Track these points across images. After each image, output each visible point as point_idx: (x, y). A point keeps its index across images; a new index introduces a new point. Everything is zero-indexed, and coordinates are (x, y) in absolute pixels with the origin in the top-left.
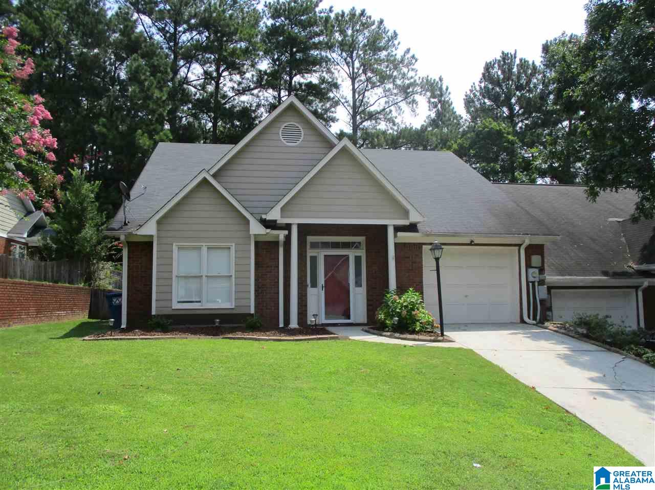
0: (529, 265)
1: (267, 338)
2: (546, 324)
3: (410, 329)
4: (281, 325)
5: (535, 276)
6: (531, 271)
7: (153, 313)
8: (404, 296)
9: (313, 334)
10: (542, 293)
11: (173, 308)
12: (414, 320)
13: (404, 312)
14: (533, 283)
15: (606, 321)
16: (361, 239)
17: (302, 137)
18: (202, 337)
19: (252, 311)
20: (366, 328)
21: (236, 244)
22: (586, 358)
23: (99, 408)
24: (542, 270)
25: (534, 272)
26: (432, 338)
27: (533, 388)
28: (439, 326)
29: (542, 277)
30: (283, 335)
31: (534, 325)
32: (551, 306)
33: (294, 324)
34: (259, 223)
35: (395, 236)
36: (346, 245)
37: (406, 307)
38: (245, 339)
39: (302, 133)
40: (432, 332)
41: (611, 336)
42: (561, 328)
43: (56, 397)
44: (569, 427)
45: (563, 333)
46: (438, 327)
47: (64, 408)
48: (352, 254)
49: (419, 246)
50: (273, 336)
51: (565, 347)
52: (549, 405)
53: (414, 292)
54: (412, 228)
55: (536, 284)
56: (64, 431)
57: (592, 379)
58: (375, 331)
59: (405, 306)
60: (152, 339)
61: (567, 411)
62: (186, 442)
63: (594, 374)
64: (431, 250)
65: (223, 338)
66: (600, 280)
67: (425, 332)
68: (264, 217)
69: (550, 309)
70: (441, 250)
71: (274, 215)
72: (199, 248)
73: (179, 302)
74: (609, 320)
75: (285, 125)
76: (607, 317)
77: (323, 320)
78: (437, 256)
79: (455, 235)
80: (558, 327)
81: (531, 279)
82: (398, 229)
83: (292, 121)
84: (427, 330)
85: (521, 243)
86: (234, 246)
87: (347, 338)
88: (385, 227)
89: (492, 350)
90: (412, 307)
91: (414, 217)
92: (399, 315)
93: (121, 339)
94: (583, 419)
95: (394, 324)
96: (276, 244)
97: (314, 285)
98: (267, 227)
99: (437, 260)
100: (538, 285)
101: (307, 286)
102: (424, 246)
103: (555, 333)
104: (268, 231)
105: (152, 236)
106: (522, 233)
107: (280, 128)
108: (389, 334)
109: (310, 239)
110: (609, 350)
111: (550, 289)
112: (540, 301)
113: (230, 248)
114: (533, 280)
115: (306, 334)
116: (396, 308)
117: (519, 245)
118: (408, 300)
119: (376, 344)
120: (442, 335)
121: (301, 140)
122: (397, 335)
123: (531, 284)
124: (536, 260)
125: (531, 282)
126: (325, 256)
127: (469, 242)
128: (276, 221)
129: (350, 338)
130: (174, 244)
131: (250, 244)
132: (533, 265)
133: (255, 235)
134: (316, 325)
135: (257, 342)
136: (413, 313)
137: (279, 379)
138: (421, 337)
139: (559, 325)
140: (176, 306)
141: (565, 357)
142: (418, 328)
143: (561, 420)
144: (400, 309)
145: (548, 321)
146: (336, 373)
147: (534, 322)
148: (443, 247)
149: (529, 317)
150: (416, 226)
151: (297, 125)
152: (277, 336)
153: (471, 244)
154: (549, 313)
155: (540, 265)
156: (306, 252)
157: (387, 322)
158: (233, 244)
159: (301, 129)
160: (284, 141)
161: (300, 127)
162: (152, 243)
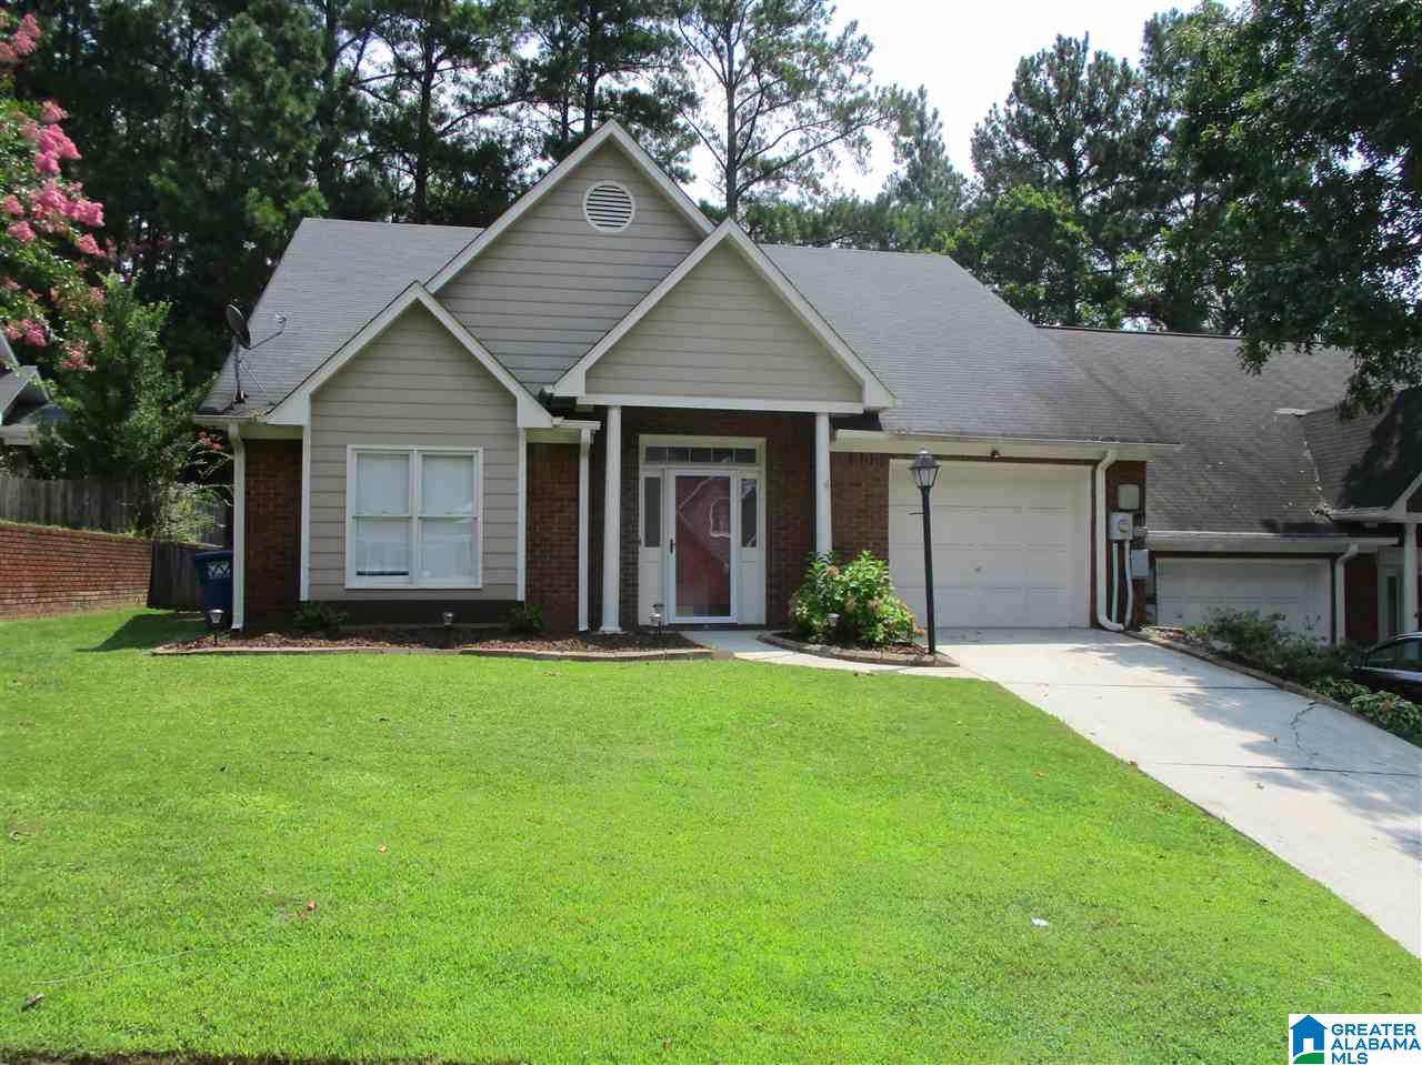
0: (1112, 506)
1: (558, 653)
2: (1145, 631)
3: (864, 637)
4: (583, 626)
5: (1124, 527)
6: (1117, 517)
7: (304, 596)
8: (850, 569)
9: (656, 647)
10: (1138, 564)
11: (347, 586)
12: (872, 618)
13: (851, 603)
14: (1121, 543)
15: (1275, 626)
16: (757, 443)
17: (632, 215)
18: (416, 649)
19: (521, 596)
20: (767, 634)
21: (485, 450)
22: (1232, 703)
23: (232, 801)
24: (1139, 517)
25: (1122, 521)
26: (911, 658)
27: (1133, 764)
28: (925, 632)
29: (1139, 531)
30: (590, 647)
31: (1119, 632)
32: (1155, 594)
33: (611, 624)
34: (537, 403)
35: (832, 438)
37: (855, 590)
38: (511, 655)
39: (633, 205)
40: (909, 645)
41: (1284, 657)
42: (1177, 640)
43: (130, 776)
44: (1213, 845)
45: (1182, 651)
46: (921, 635)
47: (154, 801)
48: (737, 475)
49: (882, 460)
50: (572, 650)
51: (1190, 680)
52: (1168, 800)
53: (873, 560)
54: (869, 420)
55: (1127, 545)
56: (166, 849)
57: (1253, 748)
58: (788, 642)
59: (853, 588)
60: (309, 653)
61: (1207, 814)
62: (433, 874)
63: (1254, 737)
64: (912, 469)
65: (463, 653)
66: (1259, 540)
67: (894, 644)
68: (548, 390)
69: (1152, 600)
70: (934, 470)
71: (572, 386)
72: (406, 457)
73: (359, 574)
74: (1280, 624)
75: (597, 185)
76: (1276, 617)
77: (672, 616)
78: (925, 483)
79: (960, 437)
80: (1170, 638)
81: (1116, 535)
82: (838, 422)
83: (610, 179)
84: (899, 640)
85: (1097, 458)
86: (481, 455)
87: (729, 656)
88: (809, 420)
89: (1039, 685)
90: (870, 591)
91: (874, 398)
92: (840, 608)
93: (239, 653)
94: (1240, 830)
95: (829, 627)
96: (573, 450)
97: (653, 540)
98: (555, 413)
99: (925, 490)
100: (1131, 549)
101: (638, 542)
102: (892, 461)
103: (1166, 650)
104: (558, 421)
105: (299, 428)
106: (1101, 437)
107: (584, 193)
108: (817, 647)
109: (647, 440)
110: (1281, 687)
111: (1154, 556)
112: (1134, 581)
113: (472, 457)
114: (1119, 538)
115: (642, 647)
116: (833, 592)
117: (1094, 463)
118: (861, 575)
119: (794, 670)
120: (932, 651)
121: (629, 221)
122: (836, 650)
123: (1115, 546)
124: (1128, 494)
125: (1117, 541)
126: (678, 478)
127: (989, 455)
128: (574, 399)
129: (738, 655)
130: (349, 447)
131: (517, 450)
132: (1122, 505)
133: (528, 430)
134: (661, 627)
135: (538, 662)
136: (871, 604)
137: (601, 741)
138: (887, 655)
139: (1172, 634)
140: (354, 582)
141: (1191, 701)
142: (881, 637)
143: (1196, 830)
144: (842, 595)
145: (1148, 624)
146: (720, 730)
147: (1121, 626)
148: (938, 463)
149: (1109, 617)
150: (877, 416)
151: (623, 188)
152: (577, 650)
153: (993, 457)
154: (1149, 608)
155: (1136, 506)
156: (637, 469)
157: (815, 622)
158: (481, 450)
159: (631, 197)
160: (593, 224)
161: (629, 193)
162: (299, 443)
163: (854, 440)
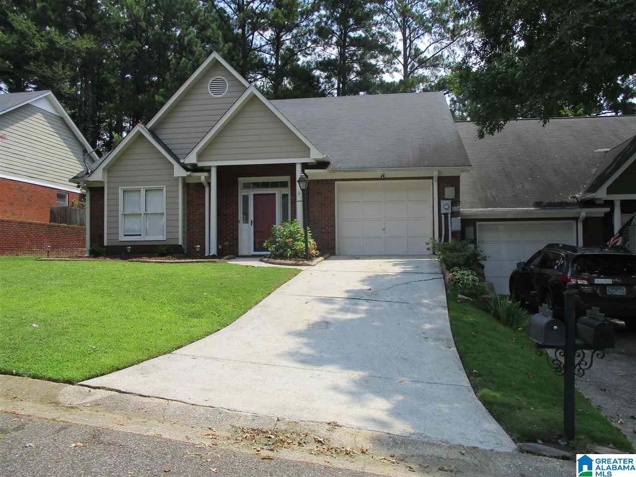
0: (441, 197)
4: (207, 254)
5: (447, 207)
6: (443, 202)
7: (105, 245)
10: (455, 224)
11: (120, 240)
14: (446, 215)
16: (287, 179)
17: (227, 89)
19: (180, 243)
21: (166, 187)
24: (455, 202)
25: (446, 204)
29: (455, 209)
34: (181, 167)
35: (303, 173)
36: (275, 185)
39: (227, 85)
48: (278, 192)
49: (331, 182)
54: (322, 164)
55: (449, 216)
68: (182, 161)
71: (192, 159)
72: (139, 191)
75: (213, 79)
77: (252, 252)
81: (443, 211)
83: (218, 76)
85: (432, 176)
86: (165, 188)
88: (293, 166)
91: (315, 155)
97: (246, 220)
100: (451, 217)
101: (239, 222)
102: (336, 182)
104: (190, 173)
105: (102, 182)
106: (431, 166)
107: (208, 82)
109: (241, 180)
112: (452, 232)
114: (446, 212)
117: (431, 178)
121: (226, 91)
123: (443, 216)
124: (449, 192)
125: (444, 214)
126: (254, 195)
127: (380, 177)
130: (120, 188)
131: (178, 186)
132: (446, 196)
133: (180, 177)
140: (122, 238)
151: (223, 78)
153: (383, 178)
155: (454, 197)
156: (237, 192)
158: (165, 186)
159: (227, 82)
160: (212, 94)
161: (226, 80)
162: (103, 188)
163: (313, 173)
